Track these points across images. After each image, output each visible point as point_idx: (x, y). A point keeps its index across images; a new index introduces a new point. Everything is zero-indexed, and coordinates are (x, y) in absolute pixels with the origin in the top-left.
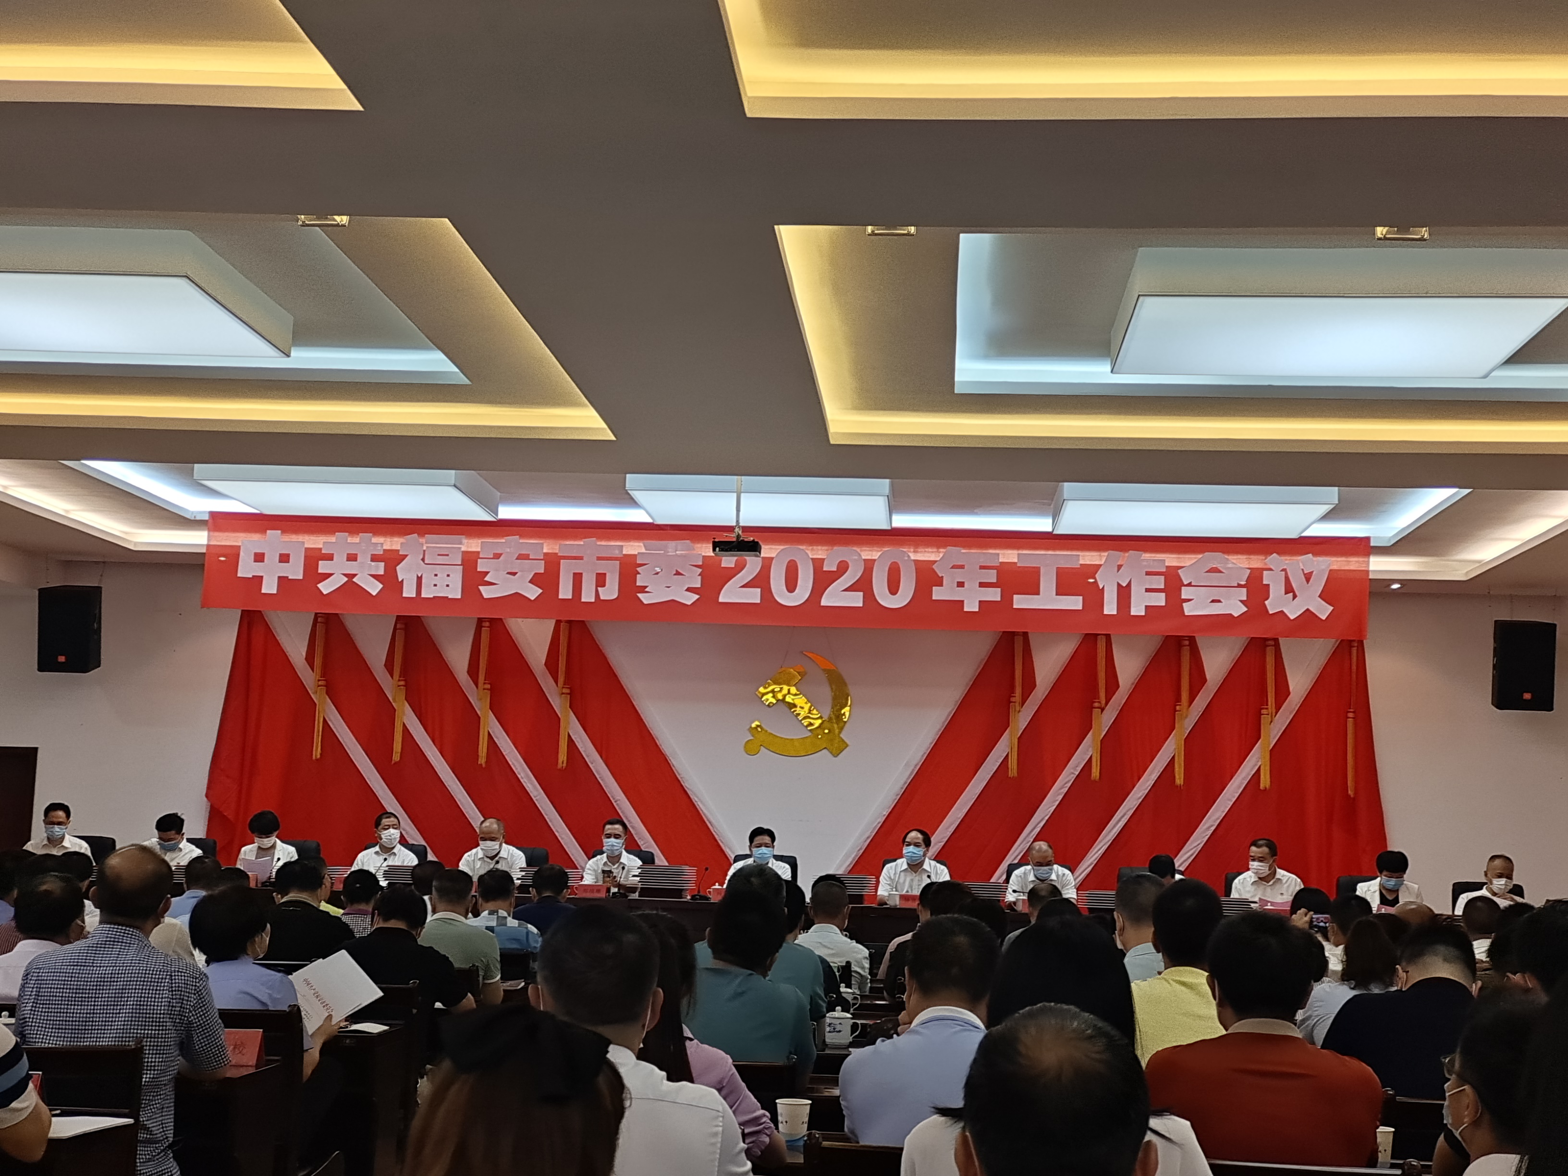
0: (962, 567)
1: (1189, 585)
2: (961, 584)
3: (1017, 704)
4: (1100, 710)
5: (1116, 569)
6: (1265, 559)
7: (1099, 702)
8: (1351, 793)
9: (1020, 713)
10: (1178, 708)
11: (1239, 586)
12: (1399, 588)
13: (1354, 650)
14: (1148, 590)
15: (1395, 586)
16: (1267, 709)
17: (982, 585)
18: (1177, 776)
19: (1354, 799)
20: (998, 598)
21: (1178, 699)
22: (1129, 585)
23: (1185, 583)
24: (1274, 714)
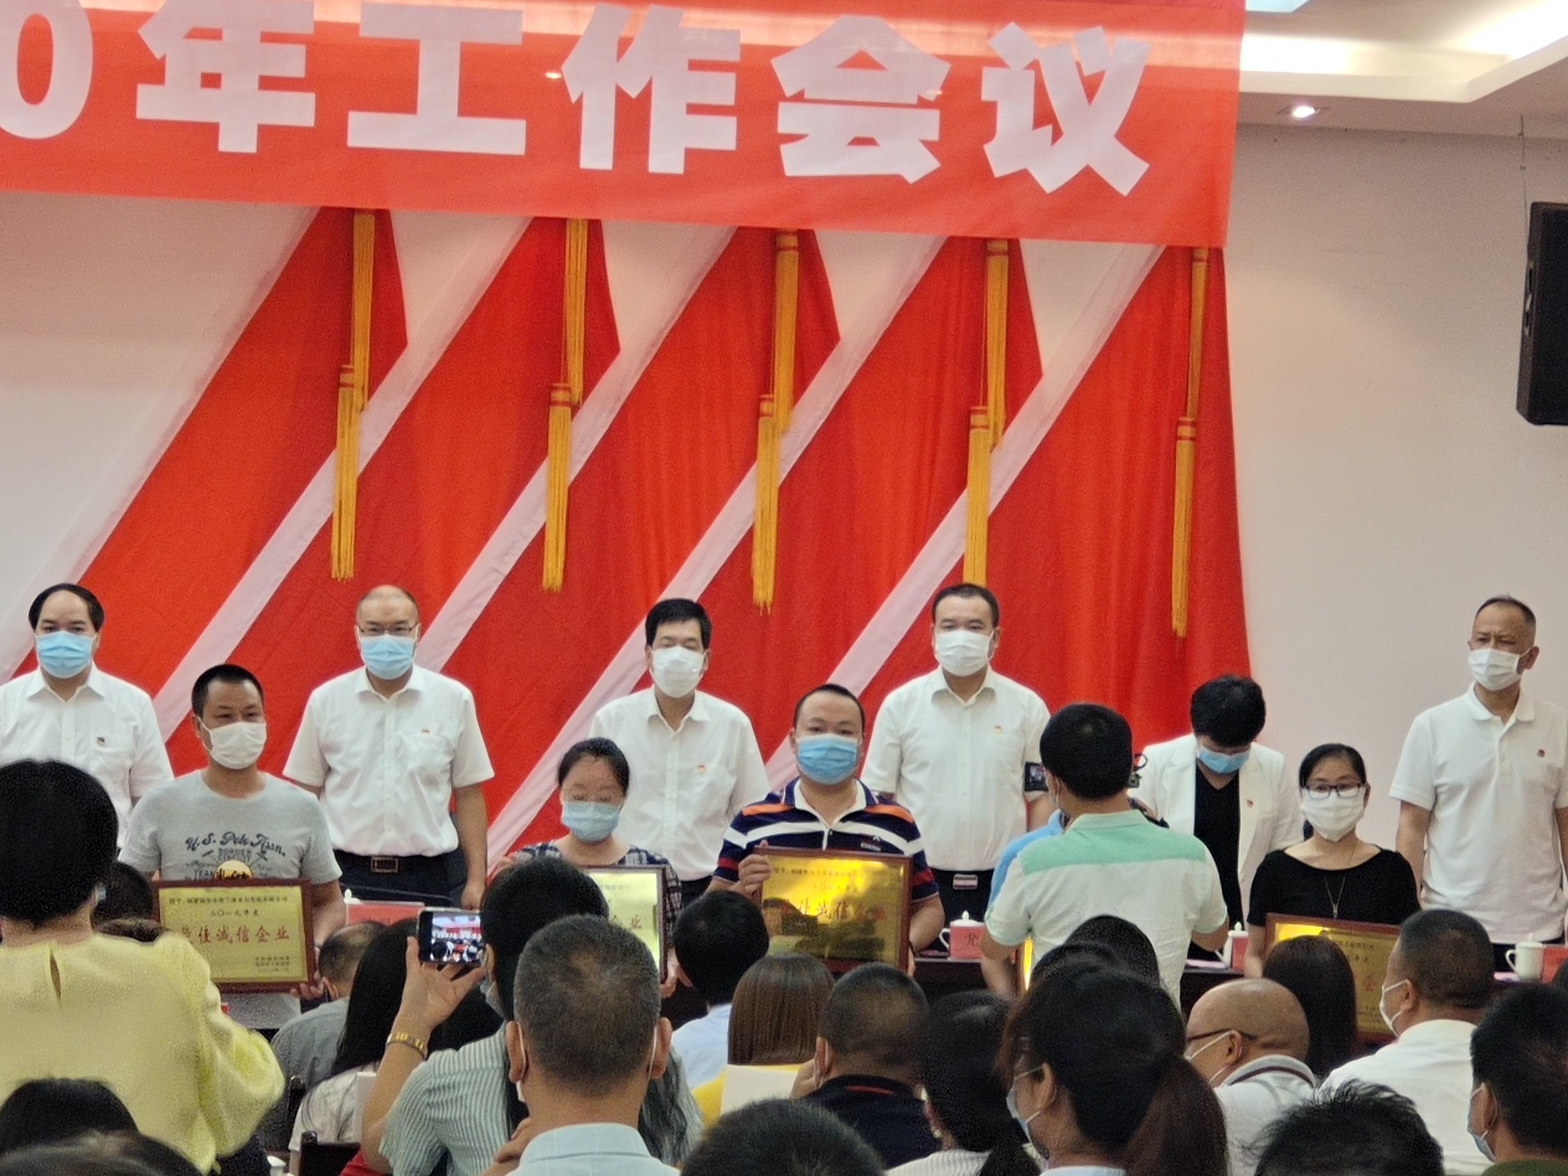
0: (215, 35)
1: (799, 98)
2: (211, 81)
3: (357, 392)
4: (568, 410)
5: (614, 52)
6: (989, 36)
7: (568, 389)
8: (1179, 624)
9: (366, 415)
10: (765, 407)
11: (923, 104)
12: (1312, 117)
13: (1200, 271)
14: (694, 109)
15: (1303, 112)
16: (985, 412)
17: (268, 83)
18: (757, 581)
19: (1184, 641)
20: (307, 119)
21: (766, 384)
22: (646, 93)
23: (789, 91)
24: (1001, 427)
